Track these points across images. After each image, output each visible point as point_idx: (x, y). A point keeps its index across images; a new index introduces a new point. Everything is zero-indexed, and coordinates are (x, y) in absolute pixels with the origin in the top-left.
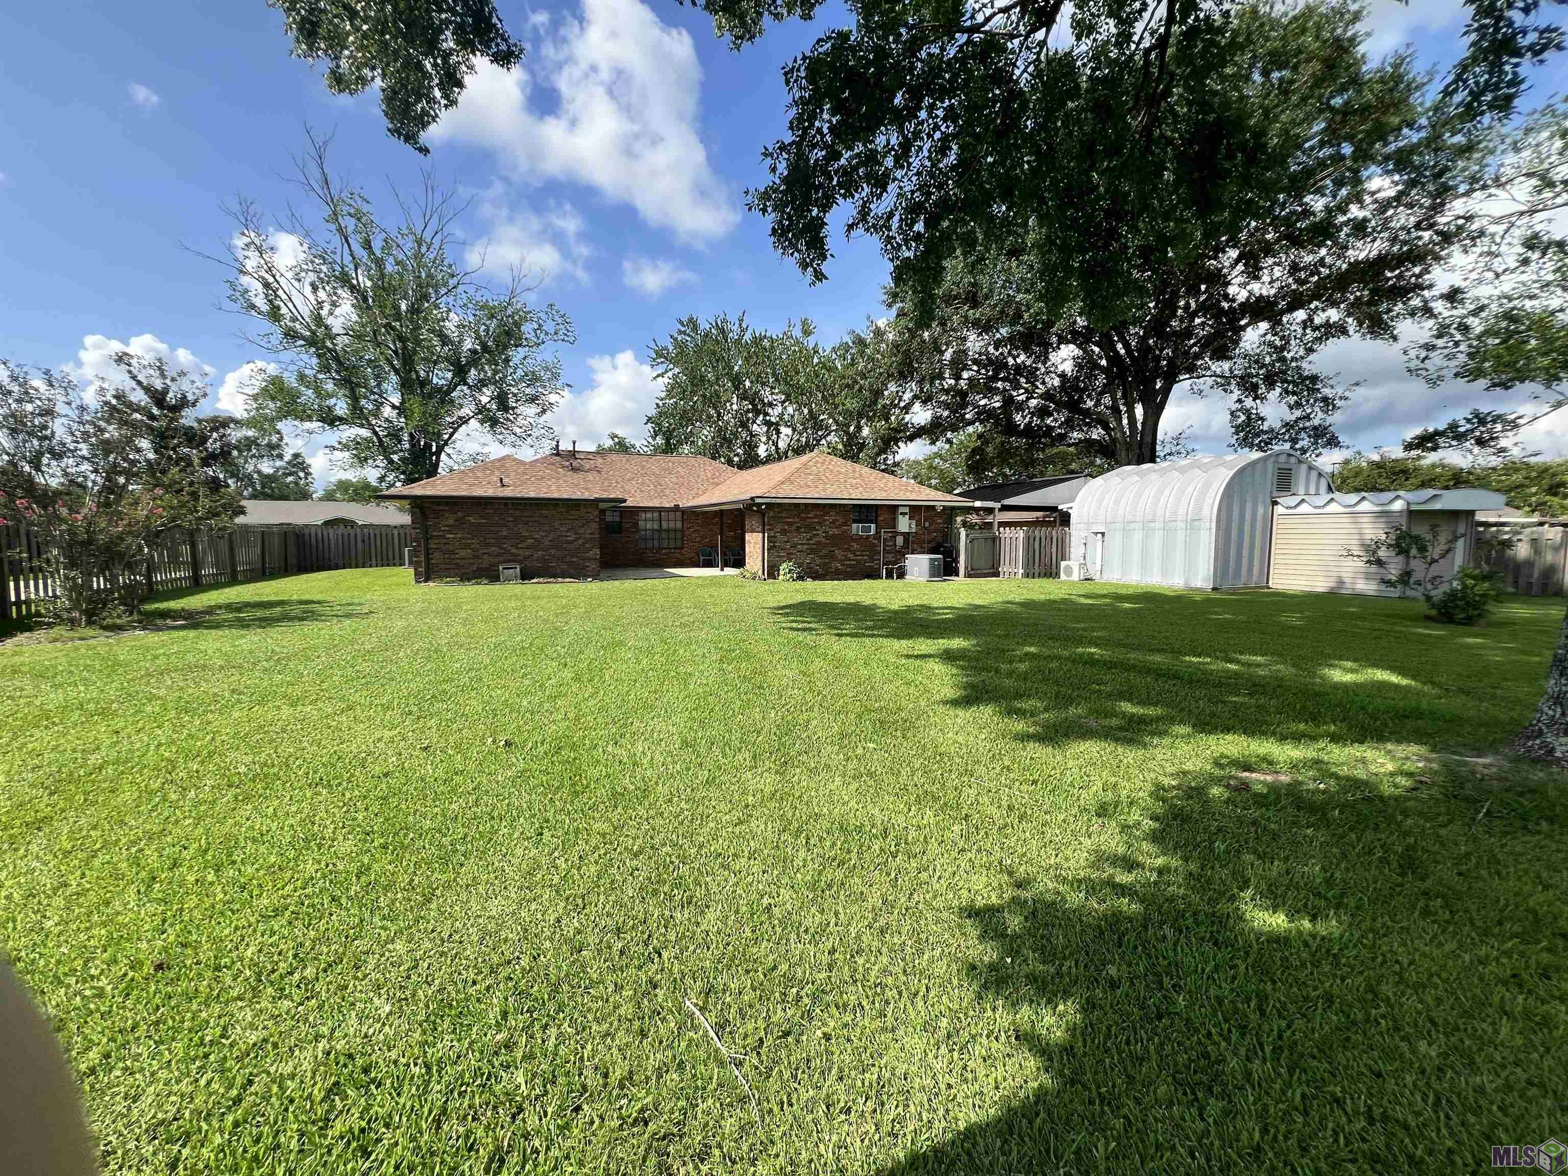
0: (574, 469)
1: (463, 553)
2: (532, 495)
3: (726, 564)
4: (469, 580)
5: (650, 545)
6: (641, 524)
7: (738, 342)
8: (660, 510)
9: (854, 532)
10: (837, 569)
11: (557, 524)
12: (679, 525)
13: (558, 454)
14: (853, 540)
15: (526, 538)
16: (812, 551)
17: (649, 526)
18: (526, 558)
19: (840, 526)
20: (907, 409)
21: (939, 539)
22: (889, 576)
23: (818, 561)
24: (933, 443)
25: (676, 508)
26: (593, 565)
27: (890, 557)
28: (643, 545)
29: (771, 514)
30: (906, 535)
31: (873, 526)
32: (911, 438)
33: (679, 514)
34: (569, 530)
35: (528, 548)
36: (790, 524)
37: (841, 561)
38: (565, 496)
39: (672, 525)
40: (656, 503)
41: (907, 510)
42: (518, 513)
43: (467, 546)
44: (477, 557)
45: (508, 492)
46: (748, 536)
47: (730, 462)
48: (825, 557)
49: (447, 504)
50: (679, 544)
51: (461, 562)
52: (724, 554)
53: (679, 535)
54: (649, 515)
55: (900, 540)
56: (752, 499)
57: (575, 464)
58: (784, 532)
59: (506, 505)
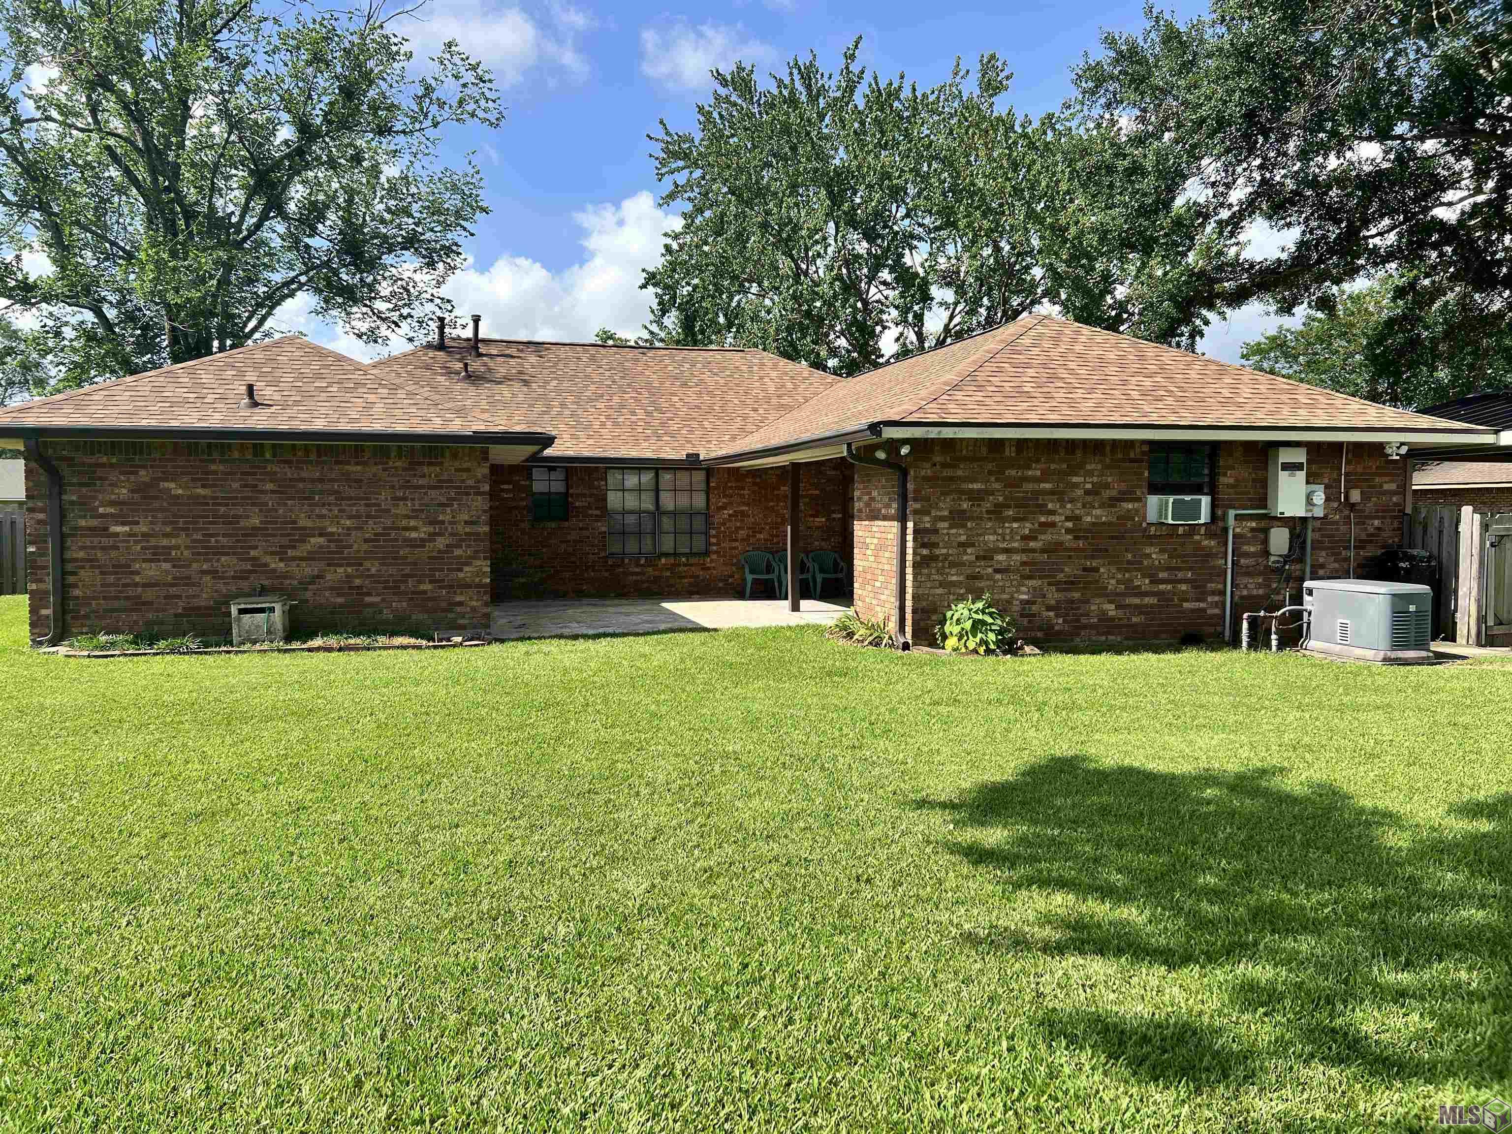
0: (472, 378)
1: (151, 571)
2: (319, 425)
3: (805, 591)
4: (152, 640)
5: (632, 547)
6: (613, 499)
7: (839, 105)
8: (658, 466)
9: (1152, 515)
10: (1103, 617)
11: (384, 496)
12: (699, 501)
13: (441, 346)
14: (1150, 539)
15: (305, 534)
16: (1030, 570)
17: (631, 502)
18: (304, 584)
19: (1114, 501)
20: (1235, 223)
21: (1390, 537)
22: (1259, 641)
23: (1053, 596)
24: (1286, 308)
25: (692, 462)
26: (473, 601)
27: (1252, 586)
28: (616, 548)
29: (926, 471)
30: (1297, 526)
31: (1205, 501)
32: (1238, 298)
33: (699, 477)
34: (415, 514)
35: (310, 558)
36: (976, 497)
37: (1111, 597)
38: (401, 428)
39: (683, 501)
40: (646, 451)
41: (1300, 456)
42: (289, 473)
43: (158, 555)
44: (187, 581)
45: (259, 420)
46: (861, 529)
47: (819, 365)
48: (1070, 584)
49: (114, 448)
50: (699, 543)
51: (149, 595)
52: (800, 567)
53: (699, 523)
54: (631, 480)
55: (1279, 540)
56: (875, 428)
57: (475, 365)
58: (958, 518)
59: (258, 450)
